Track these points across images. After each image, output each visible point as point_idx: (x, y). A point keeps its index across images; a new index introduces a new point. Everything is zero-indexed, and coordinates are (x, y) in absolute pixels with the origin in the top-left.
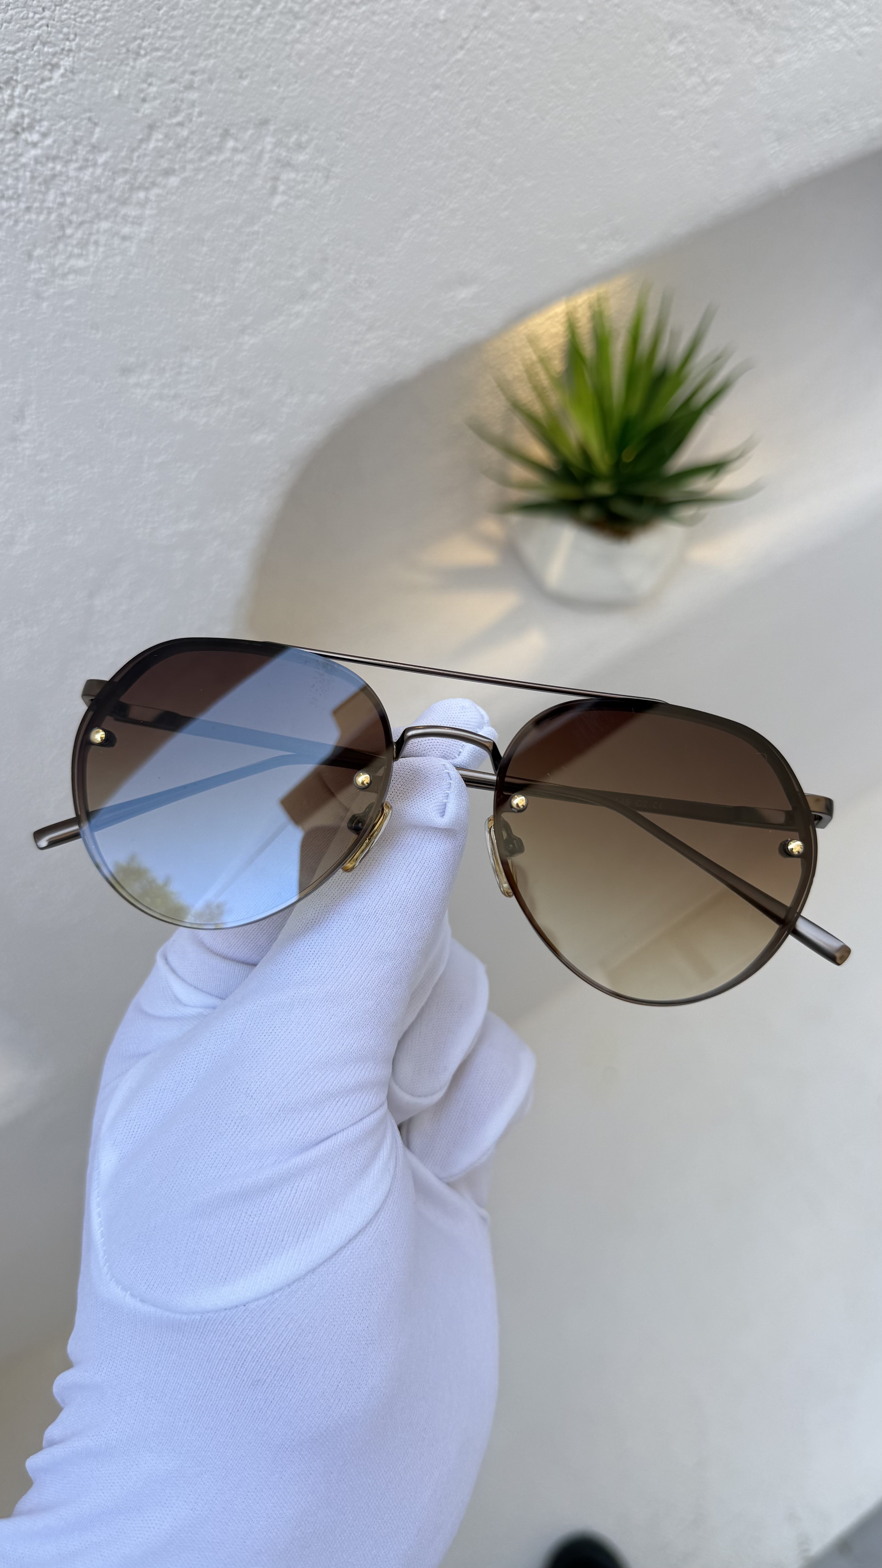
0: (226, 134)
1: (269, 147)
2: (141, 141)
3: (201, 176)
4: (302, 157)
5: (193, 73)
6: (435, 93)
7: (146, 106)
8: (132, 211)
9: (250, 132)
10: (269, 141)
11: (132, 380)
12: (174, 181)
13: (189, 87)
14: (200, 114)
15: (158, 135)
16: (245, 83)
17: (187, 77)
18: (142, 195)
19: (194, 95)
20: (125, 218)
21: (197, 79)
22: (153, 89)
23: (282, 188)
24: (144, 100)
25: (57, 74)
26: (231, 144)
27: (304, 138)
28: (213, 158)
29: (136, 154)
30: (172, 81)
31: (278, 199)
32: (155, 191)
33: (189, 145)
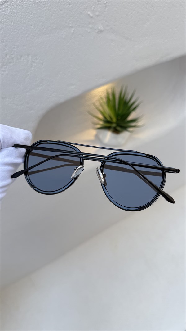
0: (21, 56)
1: (30, 59)
2: (5, 57)
3: (17, 64)
4: (37, 61)
5: (14, 46)
6: (64, 51)
7: (5, 51)
8: (3, 69)
9: (26, 56)
10: (30, 58)
11: (5, 100)
12: (11, 64)
13: (14, 48)
14: (16, 53)
15: (8, 57)
16: (25, 48)
17: (13, 46)
18: (5, 67)
19: (15, 49)
20: (2, 71)
21: (15, 47)
22: (7, 48)
23: (33, 67)
24: (5, 50)
26: (22, 58)
27: (37, 58)
28: (19, 61)
29: (4, 59)
30: (10, 47)
31: (33, 68)
32: (8, 66)
33: (14, 58)
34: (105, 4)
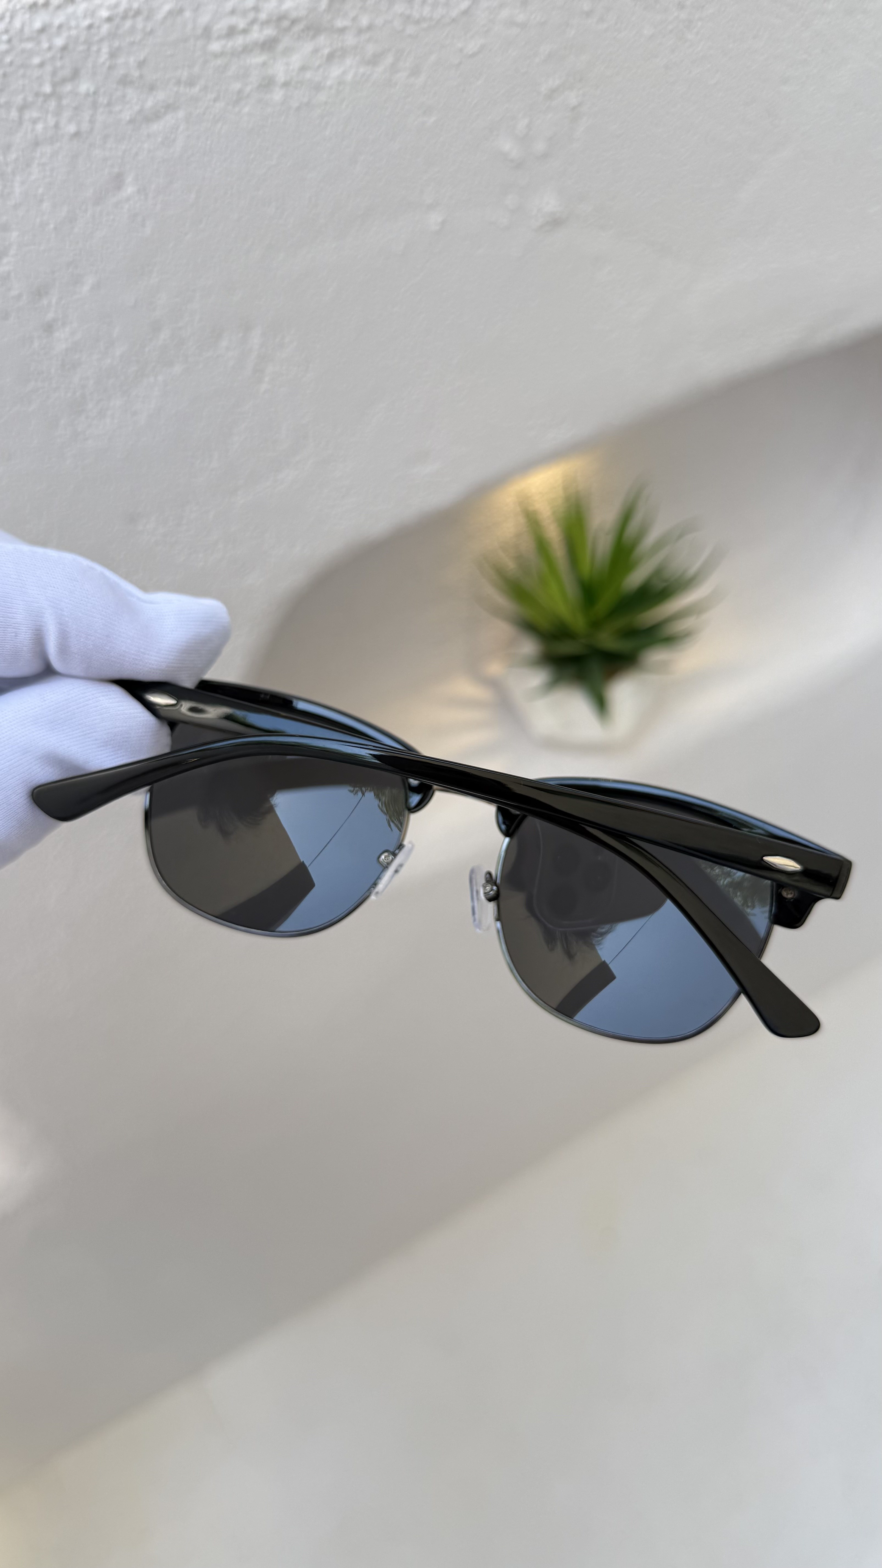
0: (220, 334)
1: (256, 347)
3: (201, 366)
4: (284, 355)
6: (397, 308)
9: (239, 335)
10: (255, 342)
12: (177, 369)
15: (164, 336)
16: (237, 298)
20: (136, 397)
23: (267, 379)
25: (86, 288)
26: (224, 342)
27: (287, 340)
28: (209, 354)
29: (147, 350)
30: (177, 296)
31: (264, 387)
32: (160, 378)
33: (190, 343)
34: (574, 108)
